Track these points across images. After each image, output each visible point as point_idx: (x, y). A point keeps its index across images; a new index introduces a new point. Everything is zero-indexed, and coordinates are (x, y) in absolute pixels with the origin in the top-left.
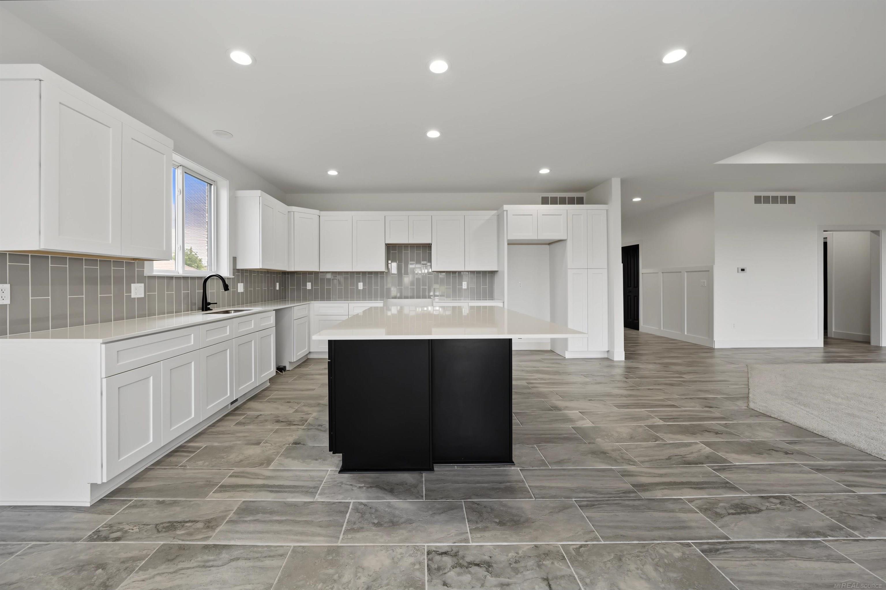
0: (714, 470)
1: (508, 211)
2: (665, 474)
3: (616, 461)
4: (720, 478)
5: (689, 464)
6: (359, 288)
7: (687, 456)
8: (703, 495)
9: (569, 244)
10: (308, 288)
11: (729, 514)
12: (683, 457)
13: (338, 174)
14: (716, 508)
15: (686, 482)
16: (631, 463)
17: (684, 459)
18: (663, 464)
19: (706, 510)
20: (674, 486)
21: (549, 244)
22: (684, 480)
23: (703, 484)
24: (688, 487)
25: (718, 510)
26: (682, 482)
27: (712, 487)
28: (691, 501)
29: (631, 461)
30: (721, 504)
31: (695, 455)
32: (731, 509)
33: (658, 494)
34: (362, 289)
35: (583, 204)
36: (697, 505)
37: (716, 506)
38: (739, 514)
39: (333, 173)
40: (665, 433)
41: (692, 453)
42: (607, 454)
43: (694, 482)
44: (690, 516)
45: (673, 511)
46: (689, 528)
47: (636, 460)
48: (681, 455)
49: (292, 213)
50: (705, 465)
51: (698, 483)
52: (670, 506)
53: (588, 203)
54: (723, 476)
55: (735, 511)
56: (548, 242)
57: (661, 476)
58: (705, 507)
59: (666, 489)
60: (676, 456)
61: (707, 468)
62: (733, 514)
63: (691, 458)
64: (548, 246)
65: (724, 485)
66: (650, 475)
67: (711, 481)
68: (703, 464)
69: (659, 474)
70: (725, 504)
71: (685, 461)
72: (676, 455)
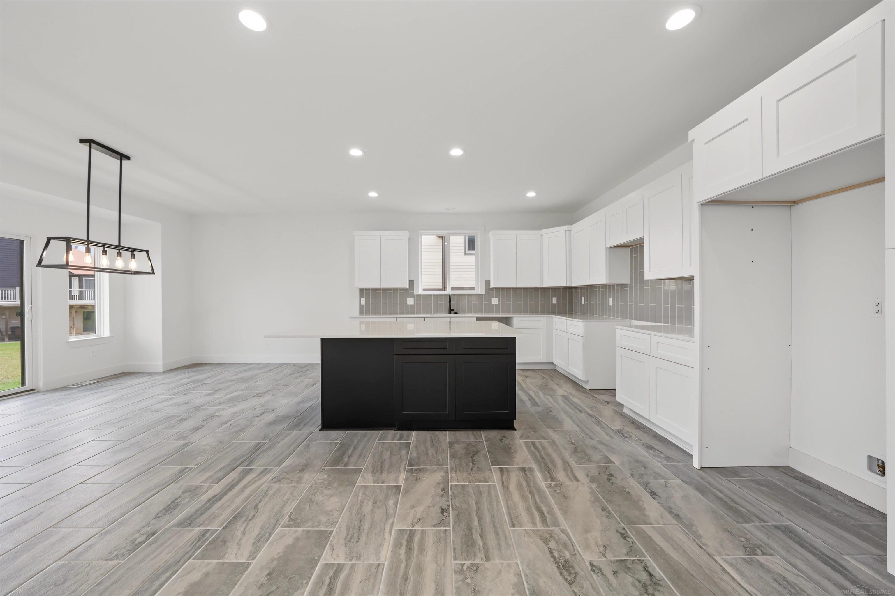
0: (208, 529)
2: (243, 490)
3: (286, 473)
4: (198, 525)
5: (235, 517)
7: (244, 525)
8: (205, 498)
11: (179, 497)
12: (248, 521)
14: (190, 494)
15: (223, 497)
16: (275, 480)
17: (244, 519)
18: (254, 498)
19: (197, 488)
20: (228, 487)
22: (226, 498)
23: (210, 505)
24: (218, 494)
25: (188, 494)
26: (226, 495)
27: (201, 509)
28: (210, 488)
29: (277, 481)
30: (187, 500)
31: (239, 533)
32: (179, 502)
33: (233, 475)
36: (204, 487)
37: (191, 495)
38: (172, 502)
40: (298, 539)
41: (244, 533)
42: (298, 472)
43: (217, 502)
44: (204, 478)
45: (216, 472)
46: (200, 472)
47: (276, 486)
48: (250, 520)
50: (221, 529)
51: (214, 503)
52: (220, 474)
54: (197, 530)
55: (176, 502)
57: (245, 487)
58: (198, 490)
59: (232, 481)
60: (254, 516)
61: (216, 526)
62: (177, 499)
63: (239, 527)
65: (191, 519)
66: (252, 482)
67: (205, 514)
68: (223, 528)
69: (247, 487)
70: (184, 502)
71: (242, 517)
72: (255, 518)
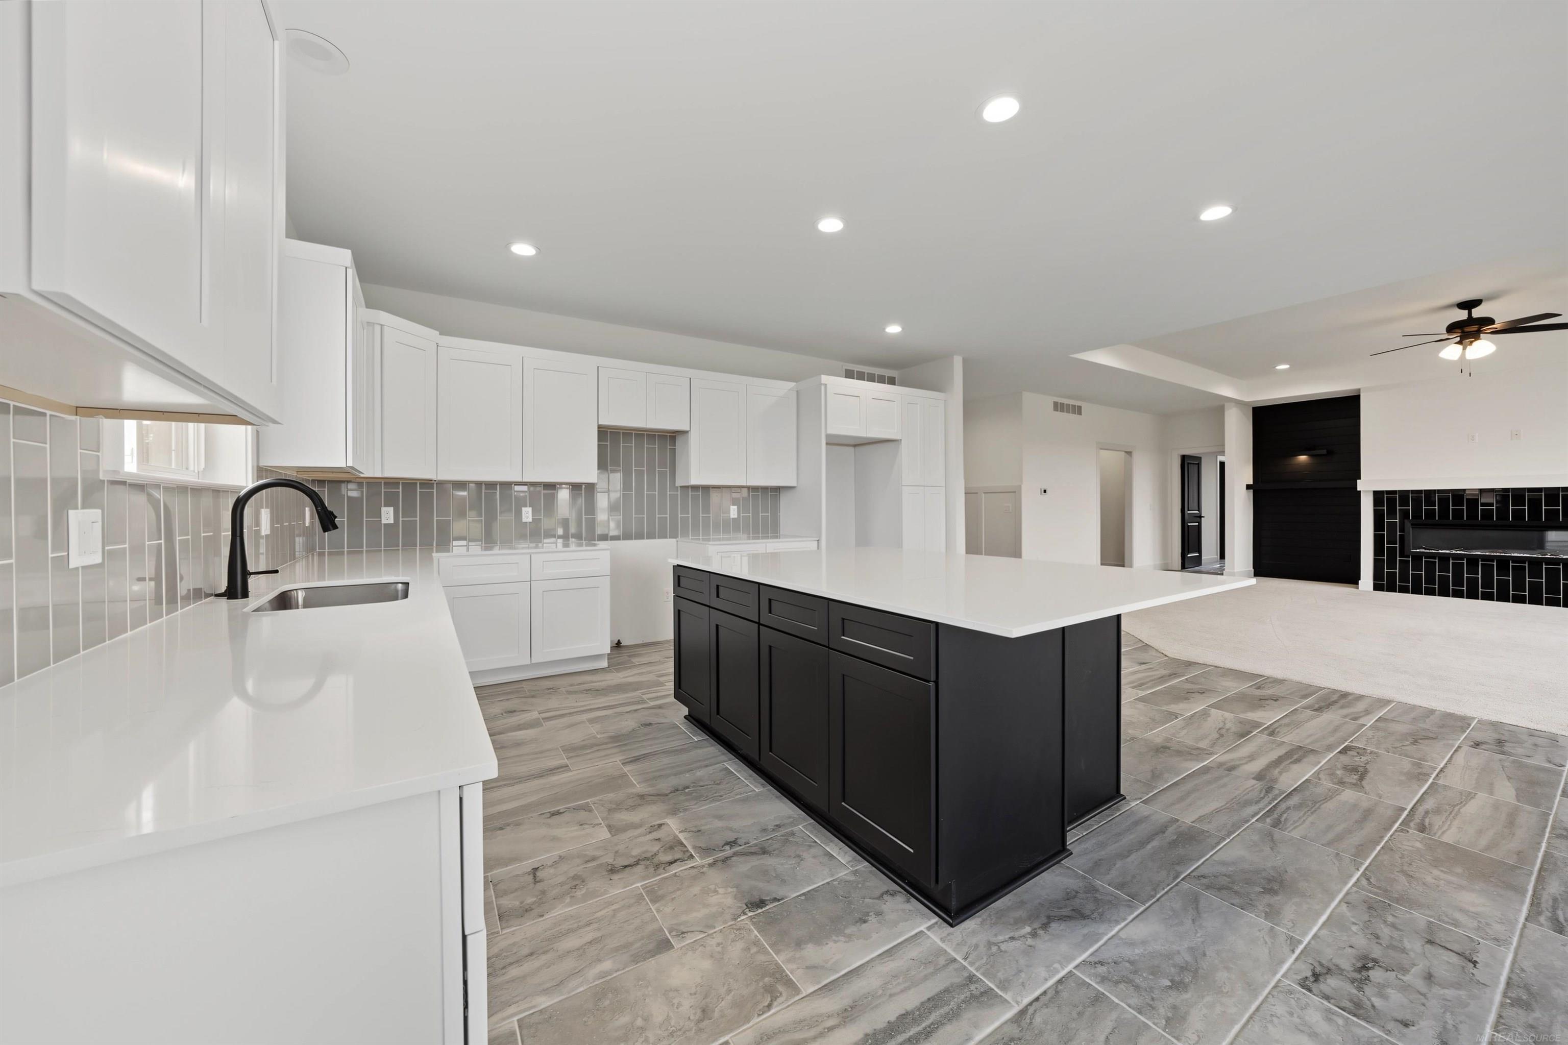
1: (828, 386)
6: (524, 520)
9: (904, 447)
10: (384, 521)
13: (536, 254)
21: (855, 446)
34: (531, 520)
35: (895, 385)
39: (523, 249)
49: (378, 328)
53: (901, 385)
56: (853, 443)
64: (852, 449)
